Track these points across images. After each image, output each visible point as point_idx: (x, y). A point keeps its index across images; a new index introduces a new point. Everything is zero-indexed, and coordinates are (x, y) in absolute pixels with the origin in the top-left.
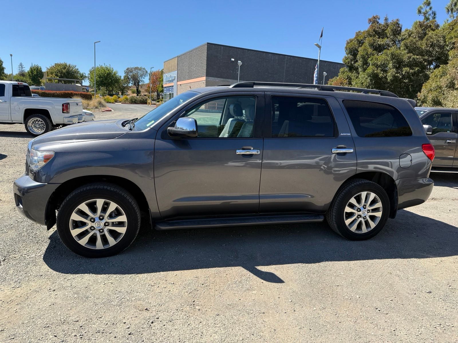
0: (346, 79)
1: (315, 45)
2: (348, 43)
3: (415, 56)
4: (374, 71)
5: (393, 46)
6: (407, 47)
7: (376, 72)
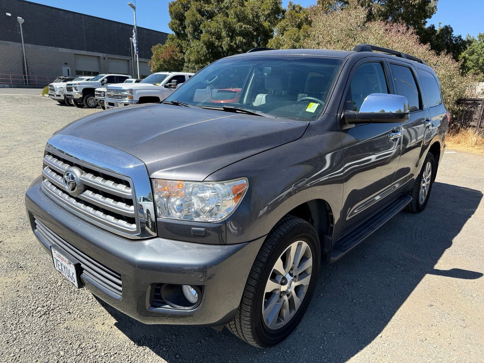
0: (176, 47)
1: (128, 4)
2: (171, 6)
3: (246, 26)
4: (209, 39)
5: (219, 13)
6: (237, 15)
7: (211, 40)
